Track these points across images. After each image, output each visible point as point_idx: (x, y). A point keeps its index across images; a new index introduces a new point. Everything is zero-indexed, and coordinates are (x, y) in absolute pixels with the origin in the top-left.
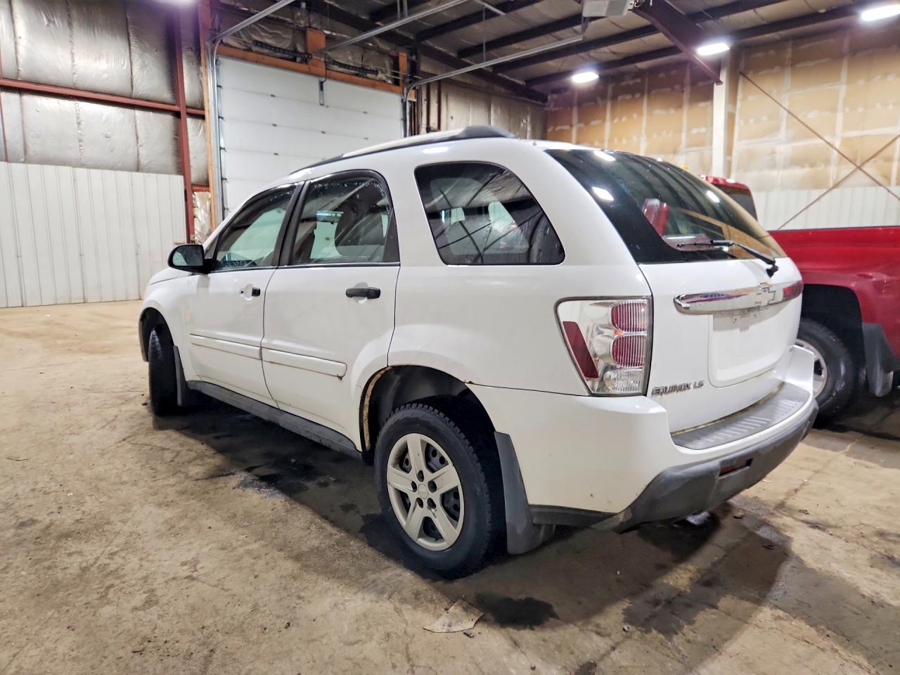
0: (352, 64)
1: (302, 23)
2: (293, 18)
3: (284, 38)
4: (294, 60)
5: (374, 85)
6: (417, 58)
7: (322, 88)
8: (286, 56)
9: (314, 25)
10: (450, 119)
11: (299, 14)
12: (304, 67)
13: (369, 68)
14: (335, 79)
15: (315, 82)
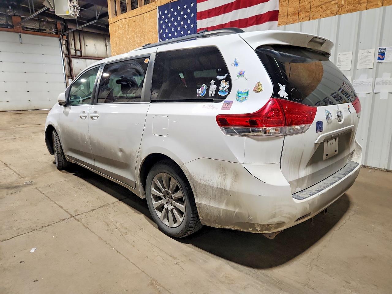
0: (35, 28)
1: (11, 14)
2: (6, 12)
3: (2, 20)
4: (7, 28)
5: (45, 35)
6: (65, 24)
7: (20, 37)
8: (3, 26)
9: (16, 14)
10: (86, 46)
11: (9, 11)
12: (12, 30)
13: (43, 29)
14: (27, 33)
15: (17, 35)
